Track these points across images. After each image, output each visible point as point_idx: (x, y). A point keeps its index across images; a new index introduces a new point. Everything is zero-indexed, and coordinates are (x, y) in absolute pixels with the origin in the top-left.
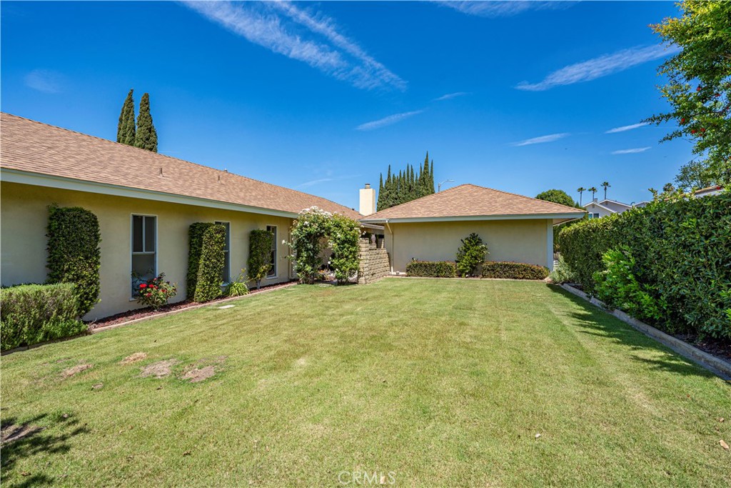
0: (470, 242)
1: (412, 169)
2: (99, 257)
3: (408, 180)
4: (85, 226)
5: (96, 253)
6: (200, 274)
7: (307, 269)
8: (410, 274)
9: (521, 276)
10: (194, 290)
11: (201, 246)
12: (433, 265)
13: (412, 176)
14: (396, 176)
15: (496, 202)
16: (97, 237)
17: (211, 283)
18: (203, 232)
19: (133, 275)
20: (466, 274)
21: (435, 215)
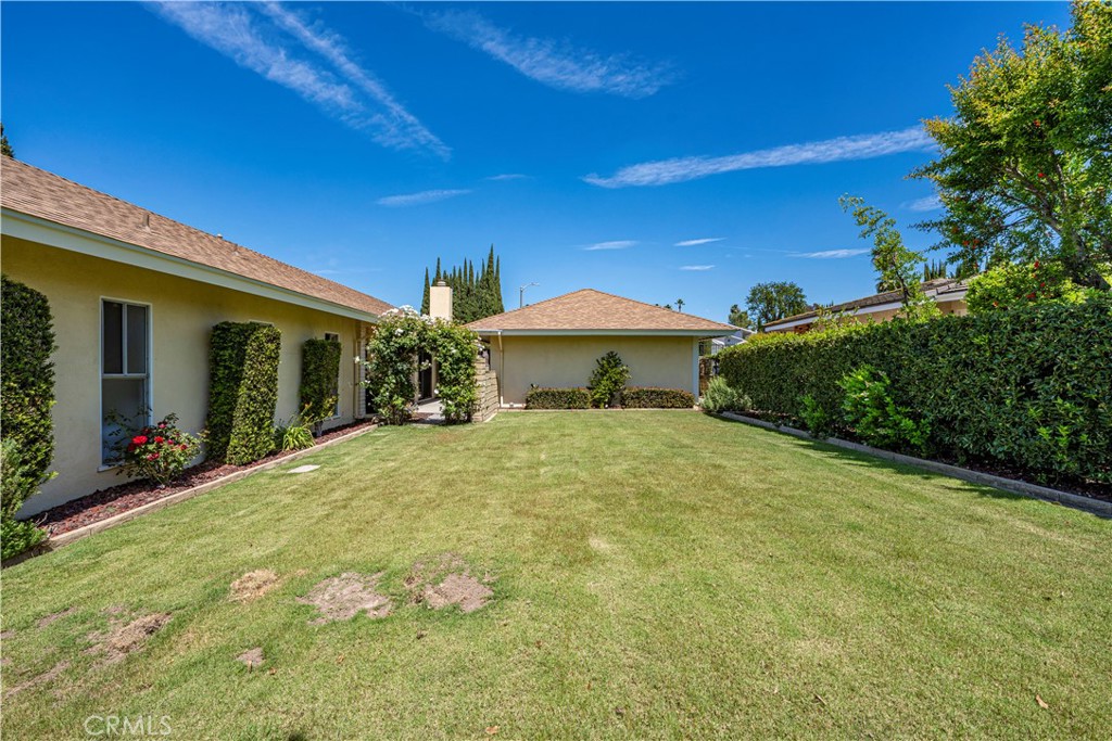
0: (609, 363)
1: (471, 267)
2: (52, 384)
3: (466, 281)
4: (21, 316)
5: (44, 375)
6: (238, 414)
7: (396, 402)
8: (531, 405)
9: (670, 405)
10: (228, 443)
11: (241, 364)
12: (563, 393)
13: (471, 275)
14: (448, 274)
15: (634, 313)
16: (47, 341)
17: (260, 428)
18: (247, 338)
19: (105, 419)
20: (605, 403)
21: (565, 327)
